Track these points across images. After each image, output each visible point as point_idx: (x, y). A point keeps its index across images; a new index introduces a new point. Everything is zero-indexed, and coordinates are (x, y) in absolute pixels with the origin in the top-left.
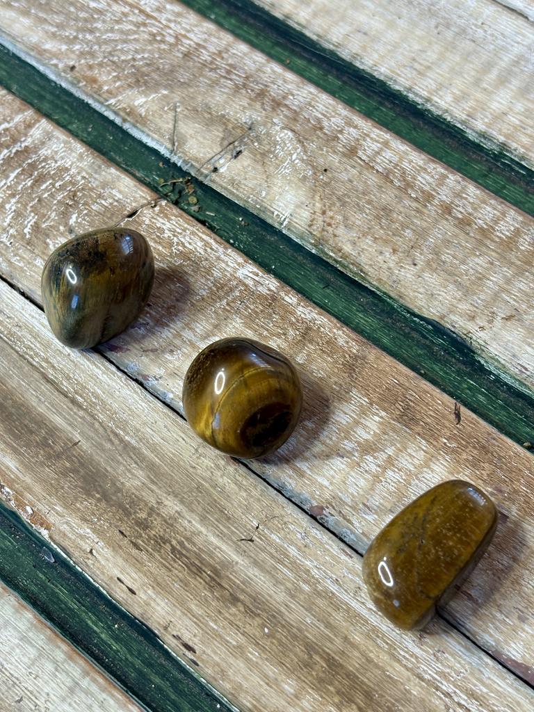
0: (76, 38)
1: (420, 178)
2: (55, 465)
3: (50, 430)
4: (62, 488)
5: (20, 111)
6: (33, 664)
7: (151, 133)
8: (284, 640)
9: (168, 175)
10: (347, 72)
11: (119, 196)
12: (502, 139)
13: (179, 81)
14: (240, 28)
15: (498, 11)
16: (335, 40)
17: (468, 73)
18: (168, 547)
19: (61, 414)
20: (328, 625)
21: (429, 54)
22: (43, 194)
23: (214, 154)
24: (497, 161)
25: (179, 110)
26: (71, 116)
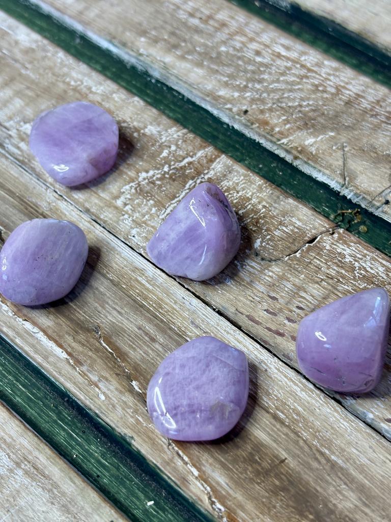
0: (246, 87)
2: (264, 482)
3: (256, 445)
5: (202, 147)
7: (322, 169)
9: (337, 207)
11: (299, 223)
13: (344, 125)
23: (384, 188)
25: (346, 149)
26: (242, 153)
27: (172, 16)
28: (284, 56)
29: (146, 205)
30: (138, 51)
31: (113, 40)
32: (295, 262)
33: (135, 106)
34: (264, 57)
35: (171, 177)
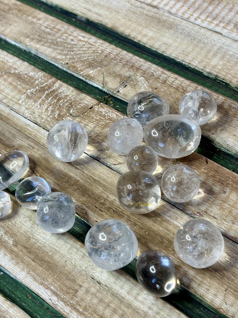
0: (68, 54)
1: (188, 88)
2: (72, 188)
3: (69, 177)
4: (75, 195)
5: (51, 78)
6: (69, 250)
7: (95, 82)
8: (153, 235)
9: (102, 95)
10: (161, 57)
11: (86, 103)
12: (216, 74)
13: (104, 65)
14: (123, 47)
15: (212, 33)
16: (156, 47)
17: (203, 54)
18: (112, 210)
19: (72, 172)
20: (168, 230)
21: (189, 49)
22: (60, 104)
23: (118, 87)
24: (215, 81)
25: (104, 74)
26: (67, 79)
27: (39, 29)
28: (82, 40)
29: (30, 102)
30: (26, 44)
31: (16, 41)
32: (85, 116)
33: (25, 66)
34: (75, 42)
35: (39, 91)
